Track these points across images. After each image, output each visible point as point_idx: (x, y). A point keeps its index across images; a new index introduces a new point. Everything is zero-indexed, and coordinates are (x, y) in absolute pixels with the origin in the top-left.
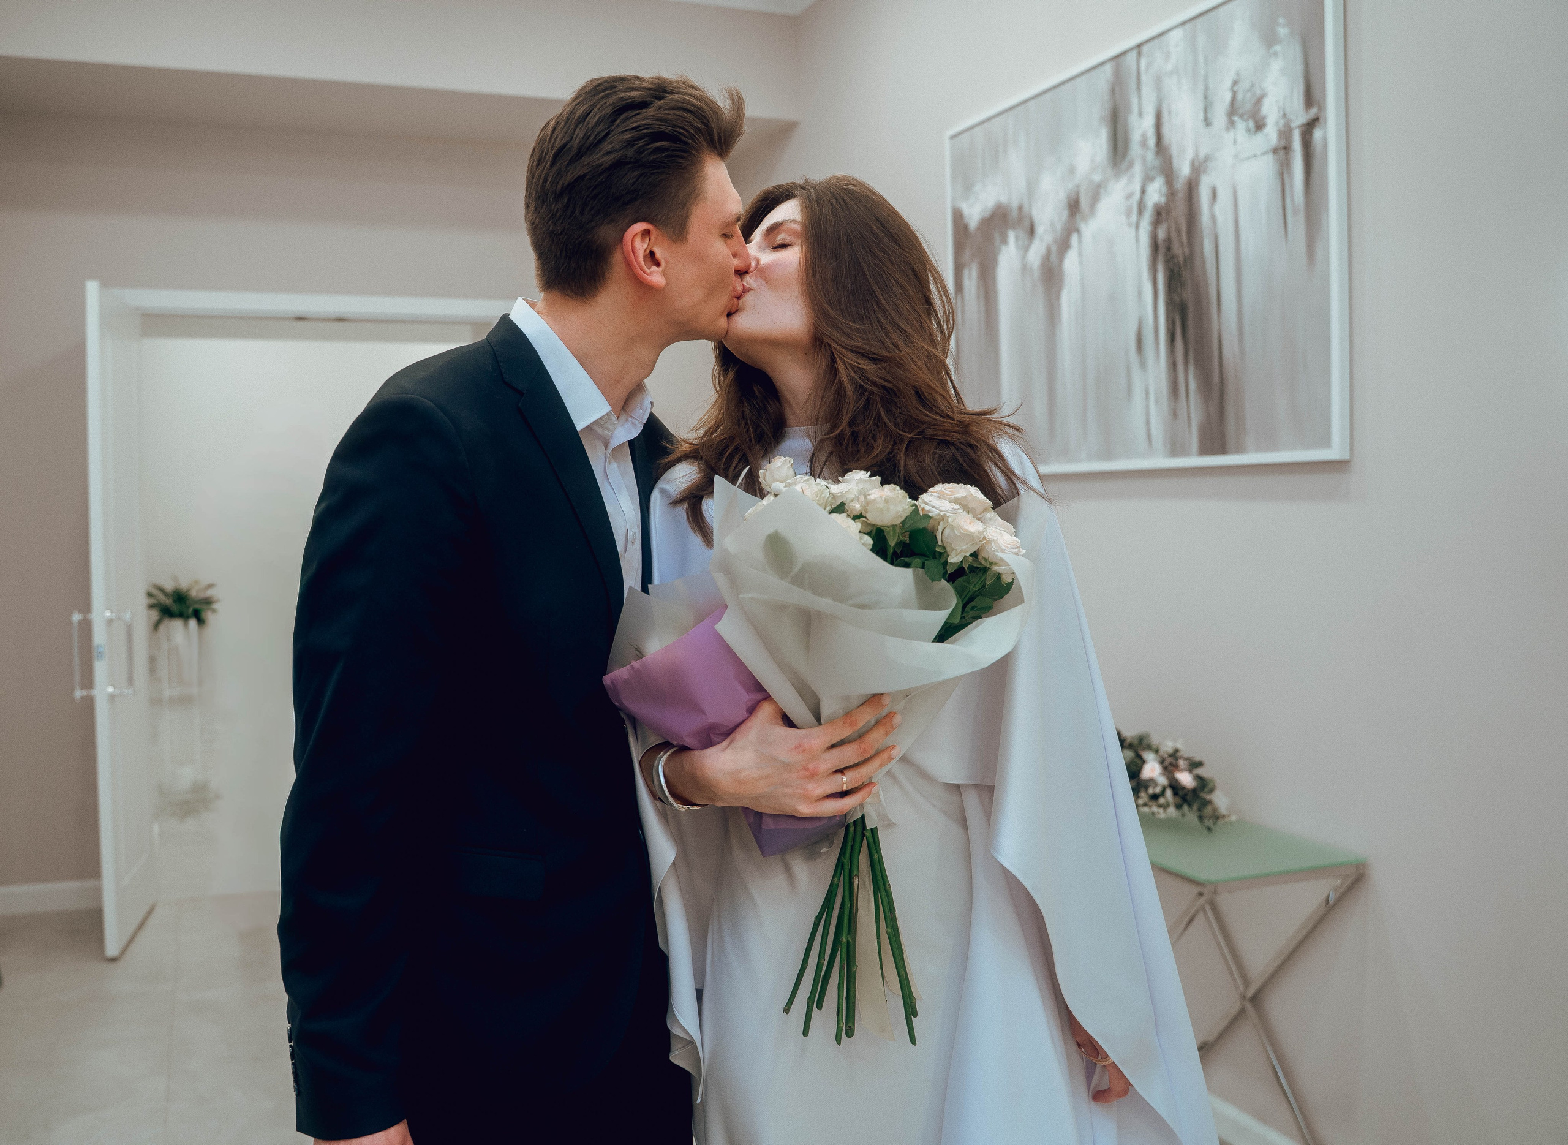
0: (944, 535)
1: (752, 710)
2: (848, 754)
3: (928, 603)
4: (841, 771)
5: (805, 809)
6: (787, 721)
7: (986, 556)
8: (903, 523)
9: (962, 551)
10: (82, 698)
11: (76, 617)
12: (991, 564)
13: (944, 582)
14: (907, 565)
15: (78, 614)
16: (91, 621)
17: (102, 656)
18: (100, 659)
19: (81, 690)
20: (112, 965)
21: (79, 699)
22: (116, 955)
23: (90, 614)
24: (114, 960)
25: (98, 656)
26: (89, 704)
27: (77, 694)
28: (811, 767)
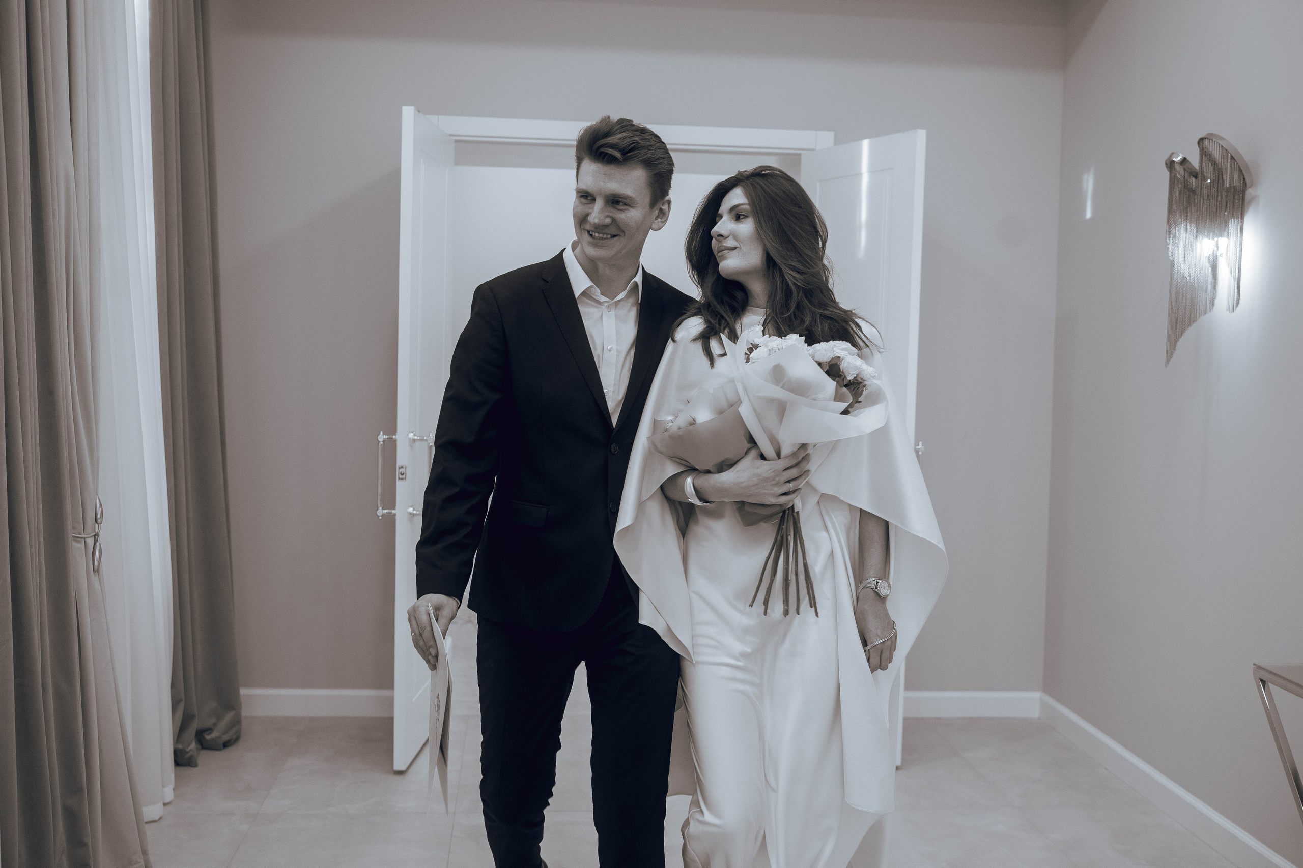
0: (843, 366)
1: (747, 452)
2: (793, 473)
3: (838, 398)
4: (789, 481)
5: (772, 501)
6: (763, 457)
7: (862, 377)
8: (830, 361)
9: (853, 374)
10: (383, 515)
11: (382, 437)
12: (864, 380)
13: (844, 388)
14: (834, 380)
15: (384, 435)
16: (395, 441)
17: (404, 476)
18: (402, 479)
19: (383, 509)
20: (399, 778)
21: (382, 516)
22: (403, 768)
23: (395, 435)
24: (400, 773)
25: (401, 476)
26: (390, 521)
27: (380, 512)
28: (777, 479)
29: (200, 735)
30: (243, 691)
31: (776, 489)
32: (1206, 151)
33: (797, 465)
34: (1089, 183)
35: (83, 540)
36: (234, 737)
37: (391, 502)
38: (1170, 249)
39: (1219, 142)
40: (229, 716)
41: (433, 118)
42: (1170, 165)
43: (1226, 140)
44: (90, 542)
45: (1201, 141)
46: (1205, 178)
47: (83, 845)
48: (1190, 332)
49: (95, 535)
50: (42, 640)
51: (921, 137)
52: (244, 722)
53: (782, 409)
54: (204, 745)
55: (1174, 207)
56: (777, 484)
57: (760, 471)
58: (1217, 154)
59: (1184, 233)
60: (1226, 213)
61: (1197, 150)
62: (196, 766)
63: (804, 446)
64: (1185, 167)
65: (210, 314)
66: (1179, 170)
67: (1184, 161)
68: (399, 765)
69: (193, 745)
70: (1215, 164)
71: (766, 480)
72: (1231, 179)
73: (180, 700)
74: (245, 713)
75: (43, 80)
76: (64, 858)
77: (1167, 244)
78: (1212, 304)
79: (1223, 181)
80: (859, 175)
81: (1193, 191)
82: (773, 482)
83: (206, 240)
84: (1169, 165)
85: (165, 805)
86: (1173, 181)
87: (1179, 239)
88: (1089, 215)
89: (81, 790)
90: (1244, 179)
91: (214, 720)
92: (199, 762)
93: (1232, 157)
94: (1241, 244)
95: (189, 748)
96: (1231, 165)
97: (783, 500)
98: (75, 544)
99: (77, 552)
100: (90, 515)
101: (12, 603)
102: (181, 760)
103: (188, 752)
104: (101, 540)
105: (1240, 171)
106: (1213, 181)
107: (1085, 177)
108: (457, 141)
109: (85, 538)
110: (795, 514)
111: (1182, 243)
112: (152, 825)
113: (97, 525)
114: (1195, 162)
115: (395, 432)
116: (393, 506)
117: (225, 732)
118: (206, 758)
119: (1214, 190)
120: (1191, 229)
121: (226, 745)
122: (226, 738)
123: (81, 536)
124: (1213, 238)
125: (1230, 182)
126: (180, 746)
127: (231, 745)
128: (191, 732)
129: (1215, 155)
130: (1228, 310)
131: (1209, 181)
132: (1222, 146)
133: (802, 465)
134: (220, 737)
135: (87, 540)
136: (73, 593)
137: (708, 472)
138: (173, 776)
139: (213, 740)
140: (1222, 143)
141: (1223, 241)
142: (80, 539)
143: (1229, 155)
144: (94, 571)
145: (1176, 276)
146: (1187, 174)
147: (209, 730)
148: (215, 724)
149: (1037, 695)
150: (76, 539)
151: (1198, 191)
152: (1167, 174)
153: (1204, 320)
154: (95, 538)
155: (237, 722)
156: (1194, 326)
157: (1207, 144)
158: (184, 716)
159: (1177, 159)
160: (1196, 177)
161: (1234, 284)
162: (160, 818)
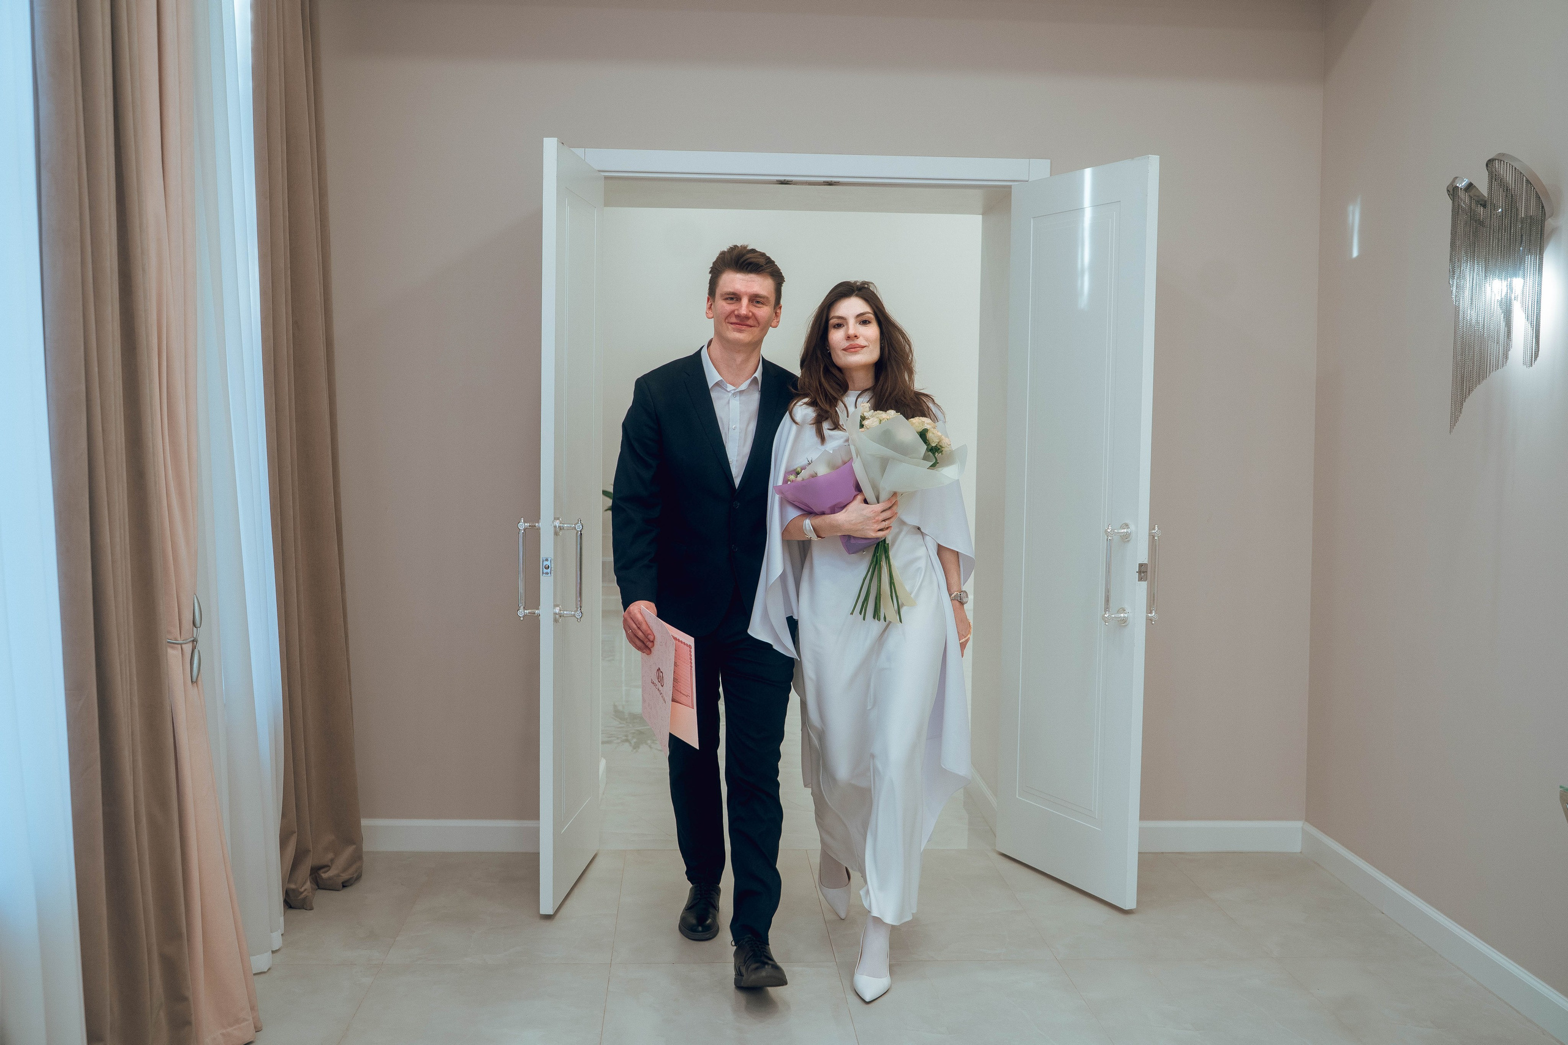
1: (855, 497)
2: (888, 513)
4: (884, 520)
5: (873, 534)
6: (866, 502)
10: (526, 616)
11: (522, 525)
15: (525, 522)
16: (539, 529)
17: (549, 571)
18: (547, 573)
19: (525, 608)
20: (547, 923)
21: (524, 617)
22: (551, 912)
23: (538, 522)
24: (548, 917)
25: (545, 571)
26: (534, 622)
27: (521, 613)
28: (877, 518)
29: (315, 871)
30: (364, 822)
31: (876, 526)
32: (1496, 175)
33: (890, 508)
34: (1355, 216)
35: (179, 646)
36: (355, 876)
37: (534, 600)
38: (1454, 291)
39: (1512, 163)
40: (350, 849)
41: (579, 152)
42: (1453, 191)
43: (1520, 161)
44: (188, 648)
45: (1490, 163)
46: (1495, 208)
47: (184, 999)
48: (1479, 391)
49: (193, 641)
50: (134, 761)
51: (1154, 162)
52: (365, 858)
53: (884, 464)
54: (320, 884)
55: (1458, 243)
56: (877, 522)
57: (865, 512)
58: (1509, 178)
59: (1470, 275)
60: (1521, 248)
61: (1485, 174)
62: (311, 909)
63: (895, 494)
64: (1471, 194)
65: (324, 384)
66: (1464, 197)
67: (1470, 186)
68: (546, 907)
69: (308, 885)
70: (1507, 189)
71: (869, 518)
72: (1527, 208)
73: (293, 832)
74: (367, 847)
75: (131, 114)
76: (162, 1014)
77: (1451, 286)
78: (1506, 356)
79: (1517, 210)
80: (1081, 209)
81: (1481, 223)
82: (874, 521)
83: (319, 298)
84: (1451, 192)
85: (273, 952)
86: (1456, 211)
87: (1465, 279)
88: (1355, 254)
89: (179, 935)
90: (1543, 207)
91: (330, 856)
92: (314, 905)
93: (1527, 181)
94: (1540, 284)
95: (302, 889)
96: (1526, 192)
97: (880, 534)
98: (170, 651)
99: (175, 660)
100: (187, 618)
101: (99, 720)
102: (292, 902)
103: (302, 893)
104: (199, 646)
105: (1538, 197)
106: (1505, 211)
107: (1351, 208)
108: (606, 178)
109: (181, 644)
110: (886, 545)
111: (1468, 285)
112: (262, 976)
113: (195, 629)
114: (1483, 188)
115: (538, 519)
116: (537, 605)
117: (345, 870)
118: (322, 898)
119: (1506, 221)
120: (1479, 268)
121: (345, 885)
122: (345, 876)
123: (177, 642)
124: (1506, 278)
125: (1526, 211)
126: (293, 886)
127: (351, 885)
128: (305, 870)
129: (1508, 179)
130: (1524, 364)
131: (1500, 210)
132: (1515, 168)
133: (894, 508)
134: (338, 875)
135: (184, 646)
136: (168, 708)
137: (823, 513)
138: (282, 919)
139: (330, 878)
140: (1515, 165)
141: (1518, 282)
142: (176, 645)
143: (1525, 178)
144: (192, 682)
145: (1461, 324)
146: (1473, 205)
147: (326, 867)
148: (332, 860)
149: (1299, 824)
150: (173, 644)
151: (1487, 222)
152: (1448, 203)
153: (1495, 376)
154: (193, 644)
155: (358, 857)
156: (1485, 382)
157: (1497, 166)
158: (296, 850)
159: (1462, 184)
160: (1484, 206)
161: (1530, 332)
162: (269, 969)
